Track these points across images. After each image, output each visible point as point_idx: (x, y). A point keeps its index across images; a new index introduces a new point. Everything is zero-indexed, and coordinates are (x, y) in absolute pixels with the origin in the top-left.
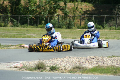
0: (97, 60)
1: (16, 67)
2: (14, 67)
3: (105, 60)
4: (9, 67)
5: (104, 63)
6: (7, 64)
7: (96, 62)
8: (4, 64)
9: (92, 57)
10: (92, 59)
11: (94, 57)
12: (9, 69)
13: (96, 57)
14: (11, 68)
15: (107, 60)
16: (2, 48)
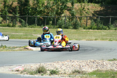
0: (97, 64)
1: (18, 71)
2: (15, 70)
3: (105, 64)
4: (11, 71)
5: (104, 67)
6: (9, 66)
7: (96, 66)
8: (6, 67)
9: (92, 60)
10: (92, 63)
11: (94, 61)
12: (11, 73)
13: (96, 60)
15: (107, 63)
16: (6, 50)
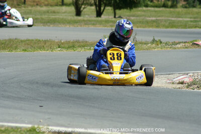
14: (173, 83)
